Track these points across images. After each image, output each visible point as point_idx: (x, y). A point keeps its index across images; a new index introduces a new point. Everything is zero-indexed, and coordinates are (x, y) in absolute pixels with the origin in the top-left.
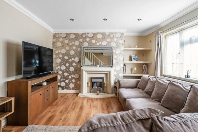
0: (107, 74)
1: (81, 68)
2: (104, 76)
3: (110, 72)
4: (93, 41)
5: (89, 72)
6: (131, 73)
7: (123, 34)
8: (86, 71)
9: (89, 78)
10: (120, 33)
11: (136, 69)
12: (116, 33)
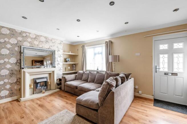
0: (50, 74)
1: (23, 70)
2: (47, 75)
3: (53, 72)
4: (36, 43)
5: (31, 74)
6: (66, 71)
7: (62, 42)
8: (28, 73)
9: (31, 80)
10: (60, 40)
11: (69, 68)
12: (57, 40)
